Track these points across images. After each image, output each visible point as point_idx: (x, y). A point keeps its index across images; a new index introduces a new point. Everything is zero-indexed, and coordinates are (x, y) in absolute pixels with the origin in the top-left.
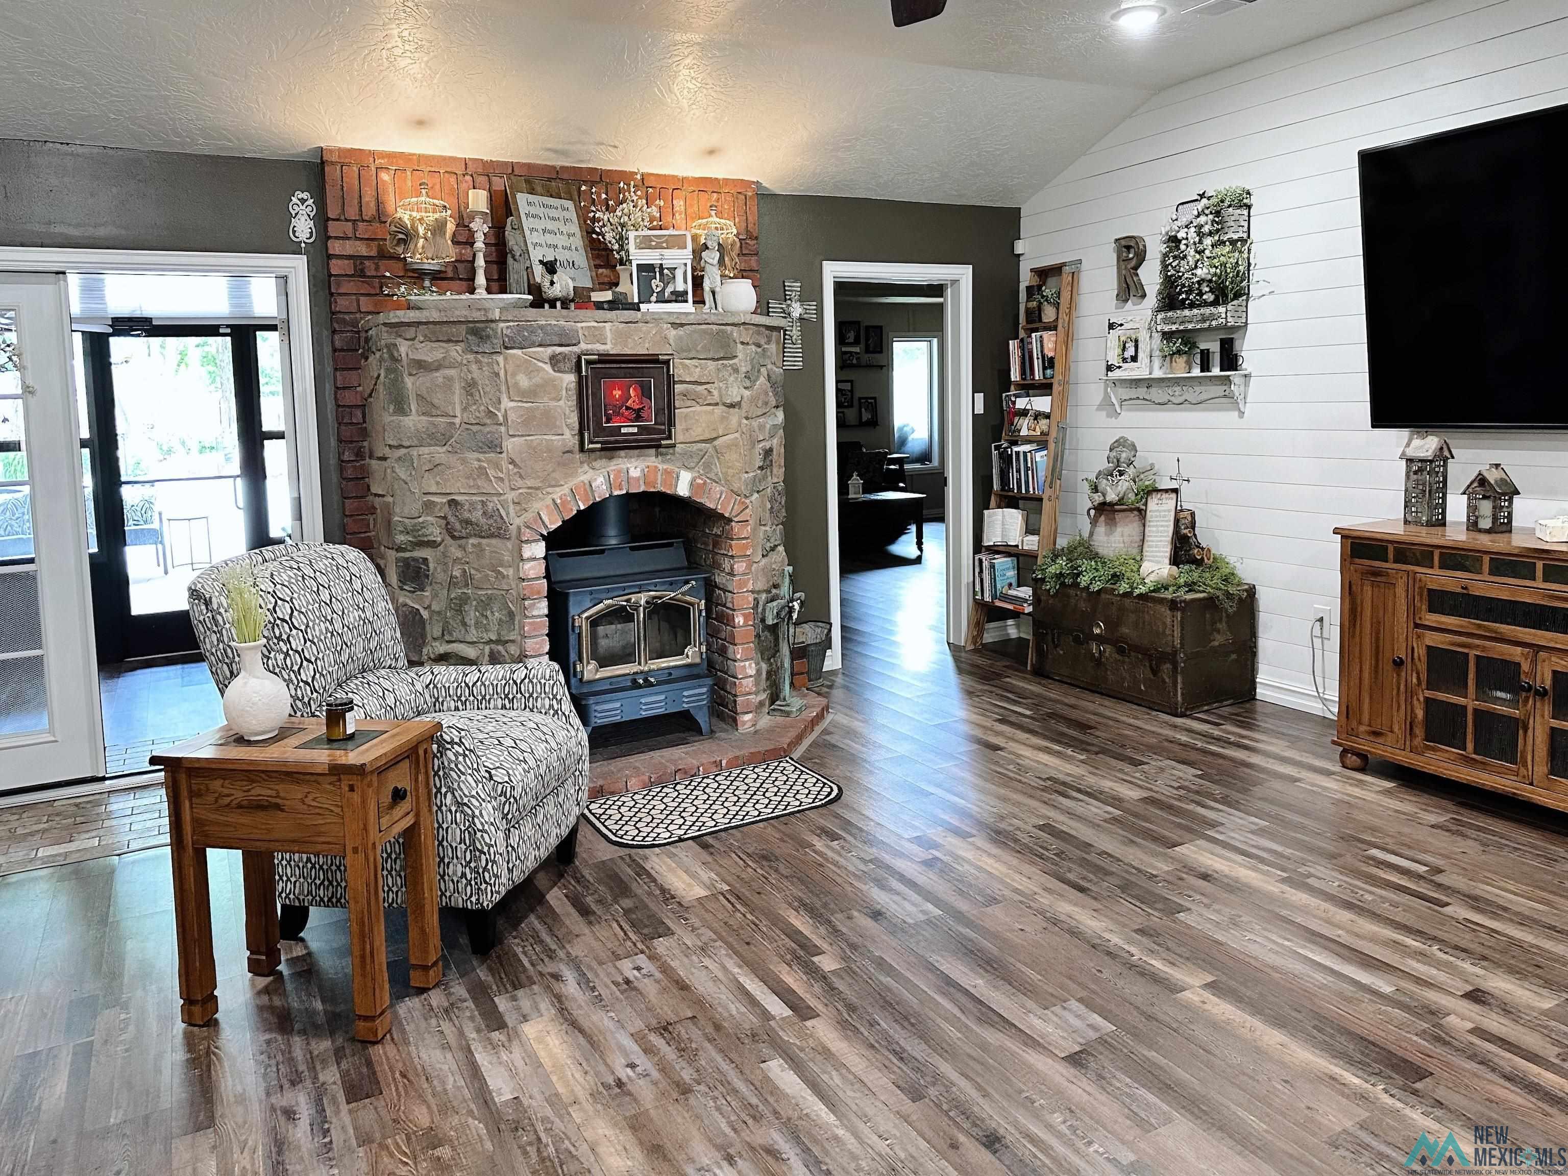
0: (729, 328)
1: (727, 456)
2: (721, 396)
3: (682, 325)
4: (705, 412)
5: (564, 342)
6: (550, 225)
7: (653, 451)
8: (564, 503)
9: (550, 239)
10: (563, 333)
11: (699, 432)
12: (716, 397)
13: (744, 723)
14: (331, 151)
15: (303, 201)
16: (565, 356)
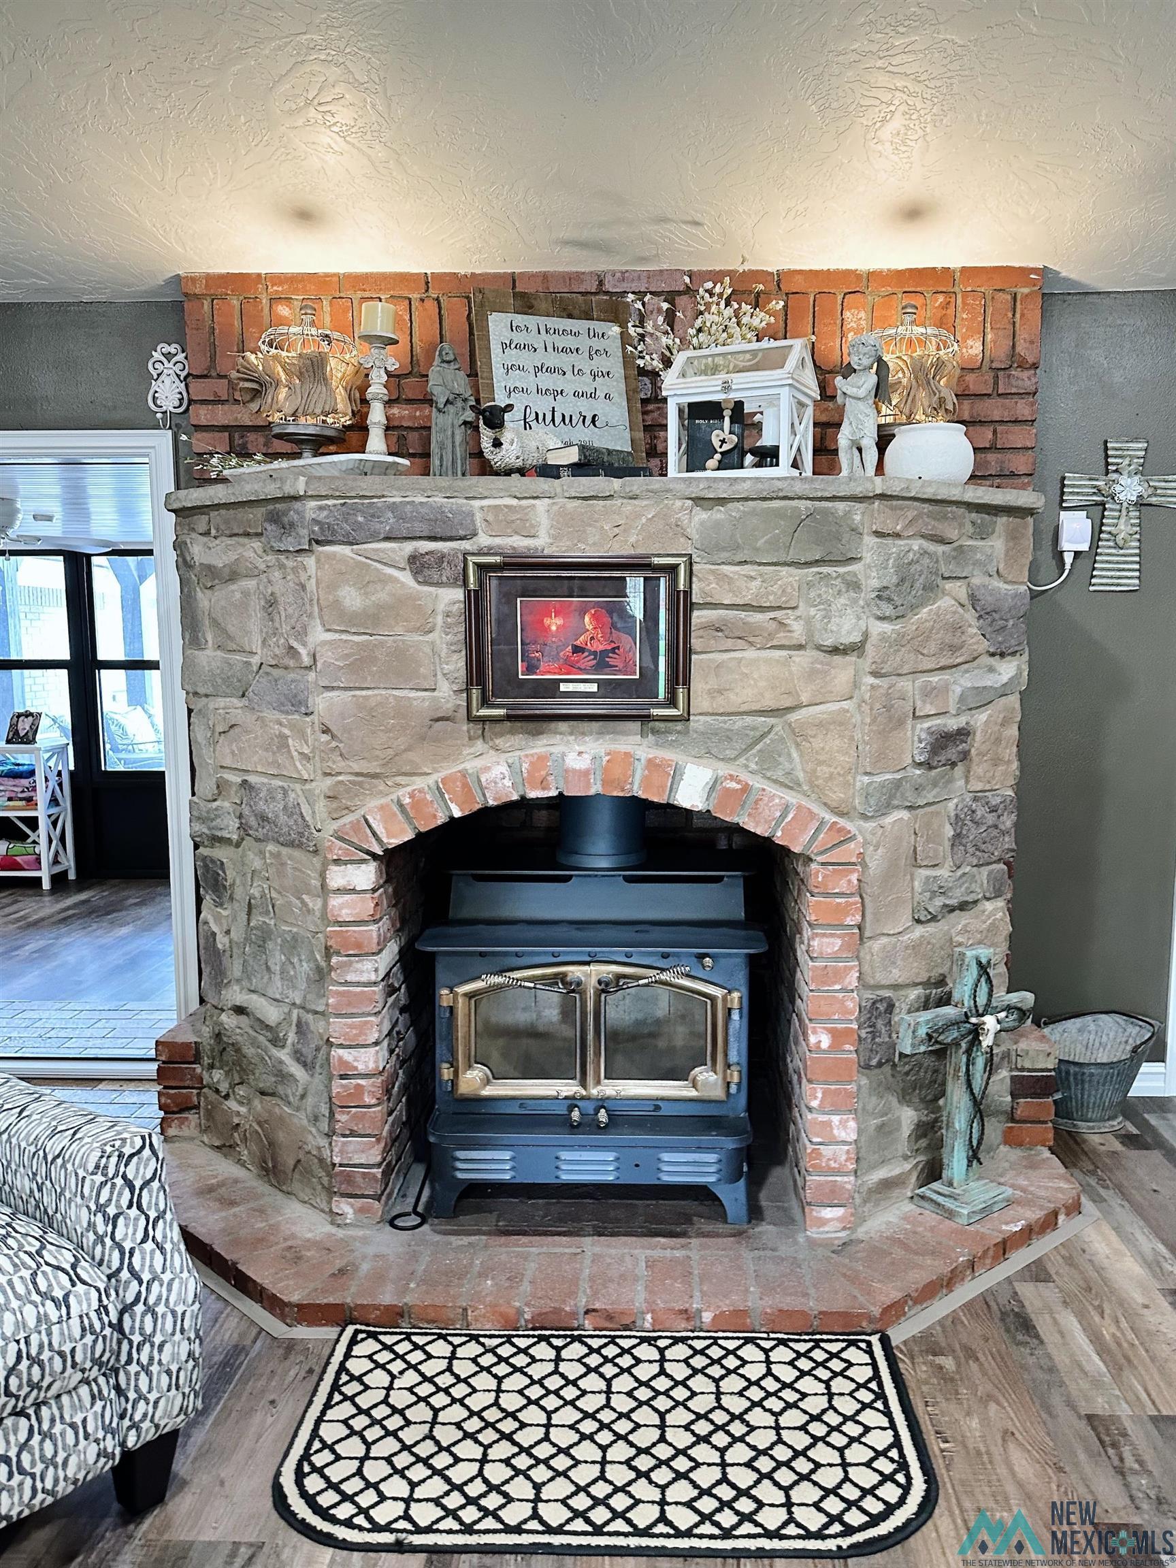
0: (841, 506)
1: (817, 743)
2: (810, 634)
3: (722, 501)
4: (767, 661)
5: (439, 531)
7: (636, 726)
8: (418, 803)
10: (439, 516)
11: (744, 695)
12: (798, 630)
13: (823, 1222)
16: (441, 558)
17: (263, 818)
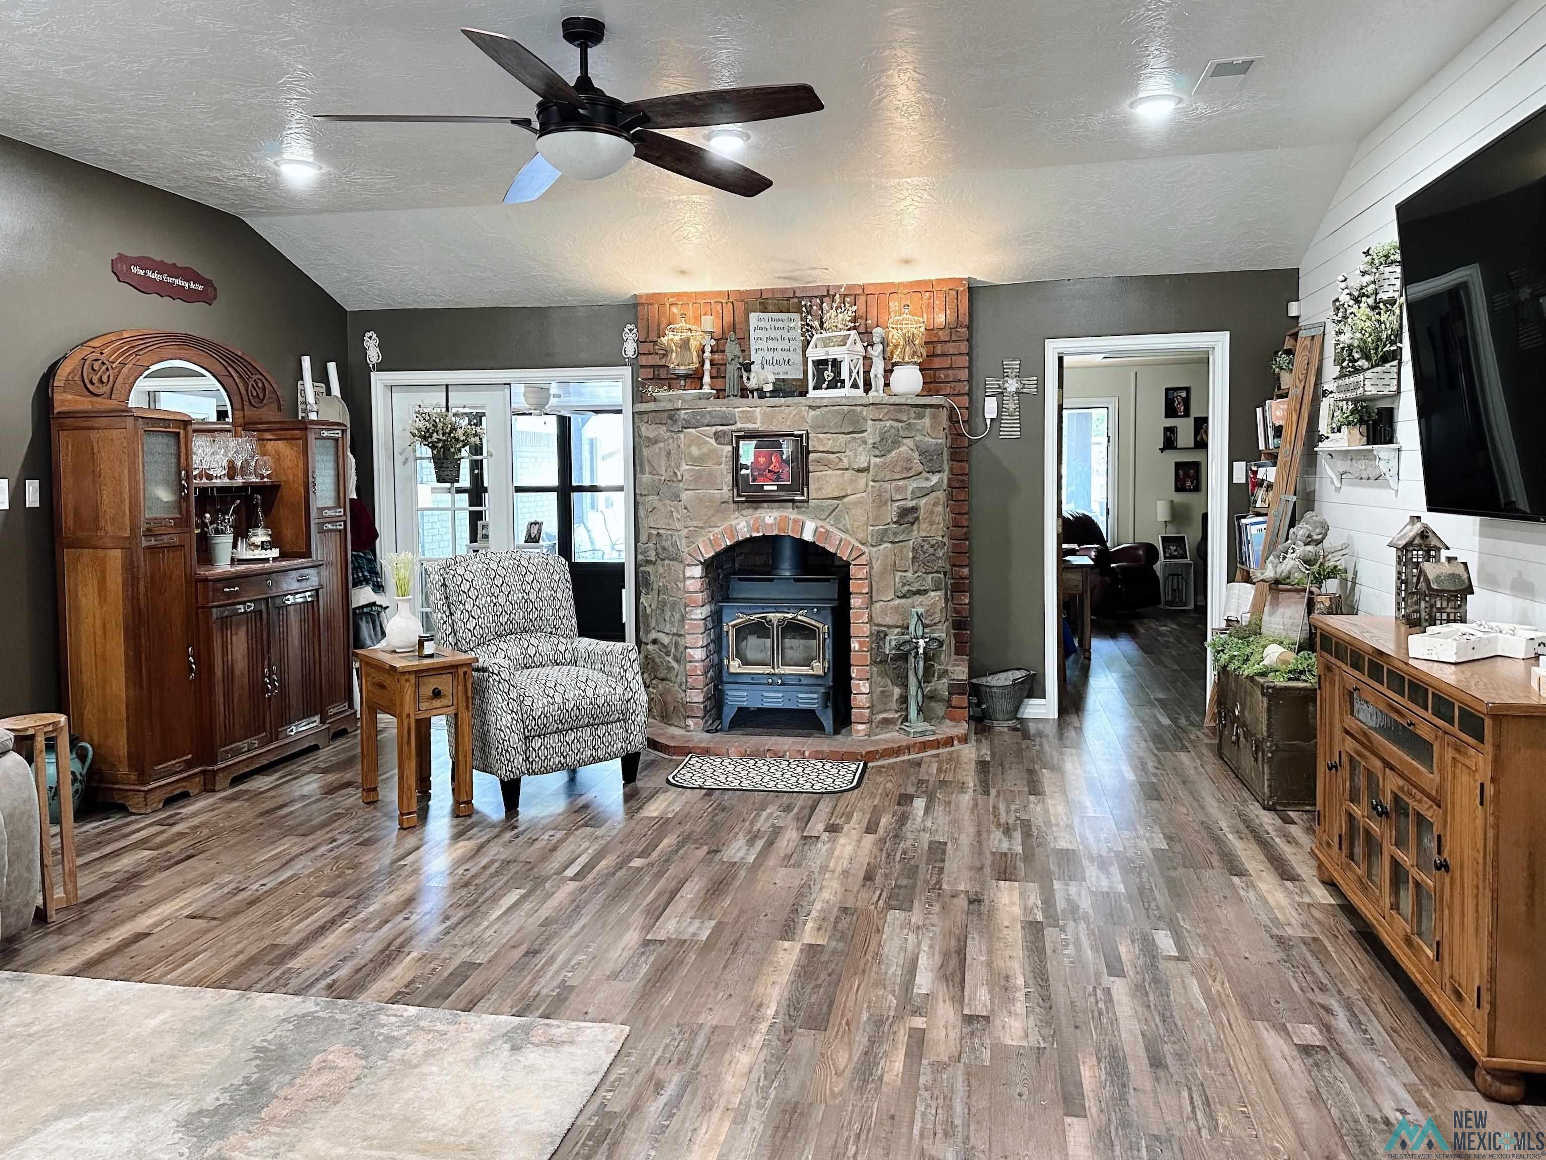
0: (859, 408)
1: (853, 512)
2: (850, 463)
3: (819, 407)
4: (836, 475)
5: (724, 422)
6: (774, 334)
7: (790, 504)
8: (716, 539)
9: (771, 344)
10: (724, 416)
11: (828, 491)
12: (846, 464)
13: (858, 731)
14: (641, 296)
15: (631, 330)
16: (725, 433)
17: (664, 549)
